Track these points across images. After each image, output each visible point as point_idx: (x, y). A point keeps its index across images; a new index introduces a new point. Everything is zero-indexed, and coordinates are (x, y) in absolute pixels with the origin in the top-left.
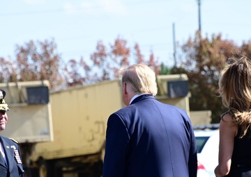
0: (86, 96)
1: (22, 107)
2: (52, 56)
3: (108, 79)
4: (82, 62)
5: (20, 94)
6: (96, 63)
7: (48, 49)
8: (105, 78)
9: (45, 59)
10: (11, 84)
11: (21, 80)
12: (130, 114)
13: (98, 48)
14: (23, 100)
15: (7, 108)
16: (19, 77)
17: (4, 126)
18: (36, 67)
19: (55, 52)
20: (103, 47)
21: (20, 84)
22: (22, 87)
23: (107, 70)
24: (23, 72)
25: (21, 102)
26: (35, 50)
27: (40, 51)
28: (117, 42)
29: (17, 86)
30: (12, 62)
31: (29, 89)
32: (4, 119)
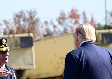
0: (54, 42)
1: (17, 49)
2: (34, 19)
3: (67, 33)
4: (52, 22)
5: (16, 41)
6: (60, 23)
7: (32, 15)
8: (65, 31)
9: (30, 21)
10: (11, 36)
11: (17, 33)
12: (79, 53)
13: (61, 14)
14: (18, 45)
15: (9, 49)
16: (15, 31)
17: (7, 61)
18: (25, 26)
19: (36, 17)
20: (64, 14)
21: (16, 36)
22: (17, 37)
23: (67, 27)
24: (18, 28)
25: (16, 46)
26: (25, 15)
27: (27, 16)
28: (72, 11)
29: (14, 37)
32: (7, 56)
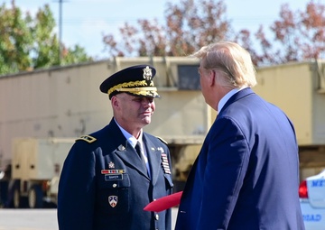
1: (169, 93)
2: (218, 23)
3: (295, 60)
4: (260, 34)
5: (169, 73)
6: (279, 37)
8: (290, 58)
9: (207, 26)
10: (156, 59)
11: (171, 54)
13: (282, 14)
14: (172, 83)
15: (156, 94)
16: (168, 49)
17: (148, 119)
18: (194, 37)
19: (223, 17)
20: (290, 14)
21: (169, 59)
22: (172, 64)
23: (294, 47)
24: (175, 42)
25: (168, 85)
26: (195, 11)
28: (310, 8)
29: (164, 62)
30: (159, 27)
31: (181, 67)
32: (150, 109)
